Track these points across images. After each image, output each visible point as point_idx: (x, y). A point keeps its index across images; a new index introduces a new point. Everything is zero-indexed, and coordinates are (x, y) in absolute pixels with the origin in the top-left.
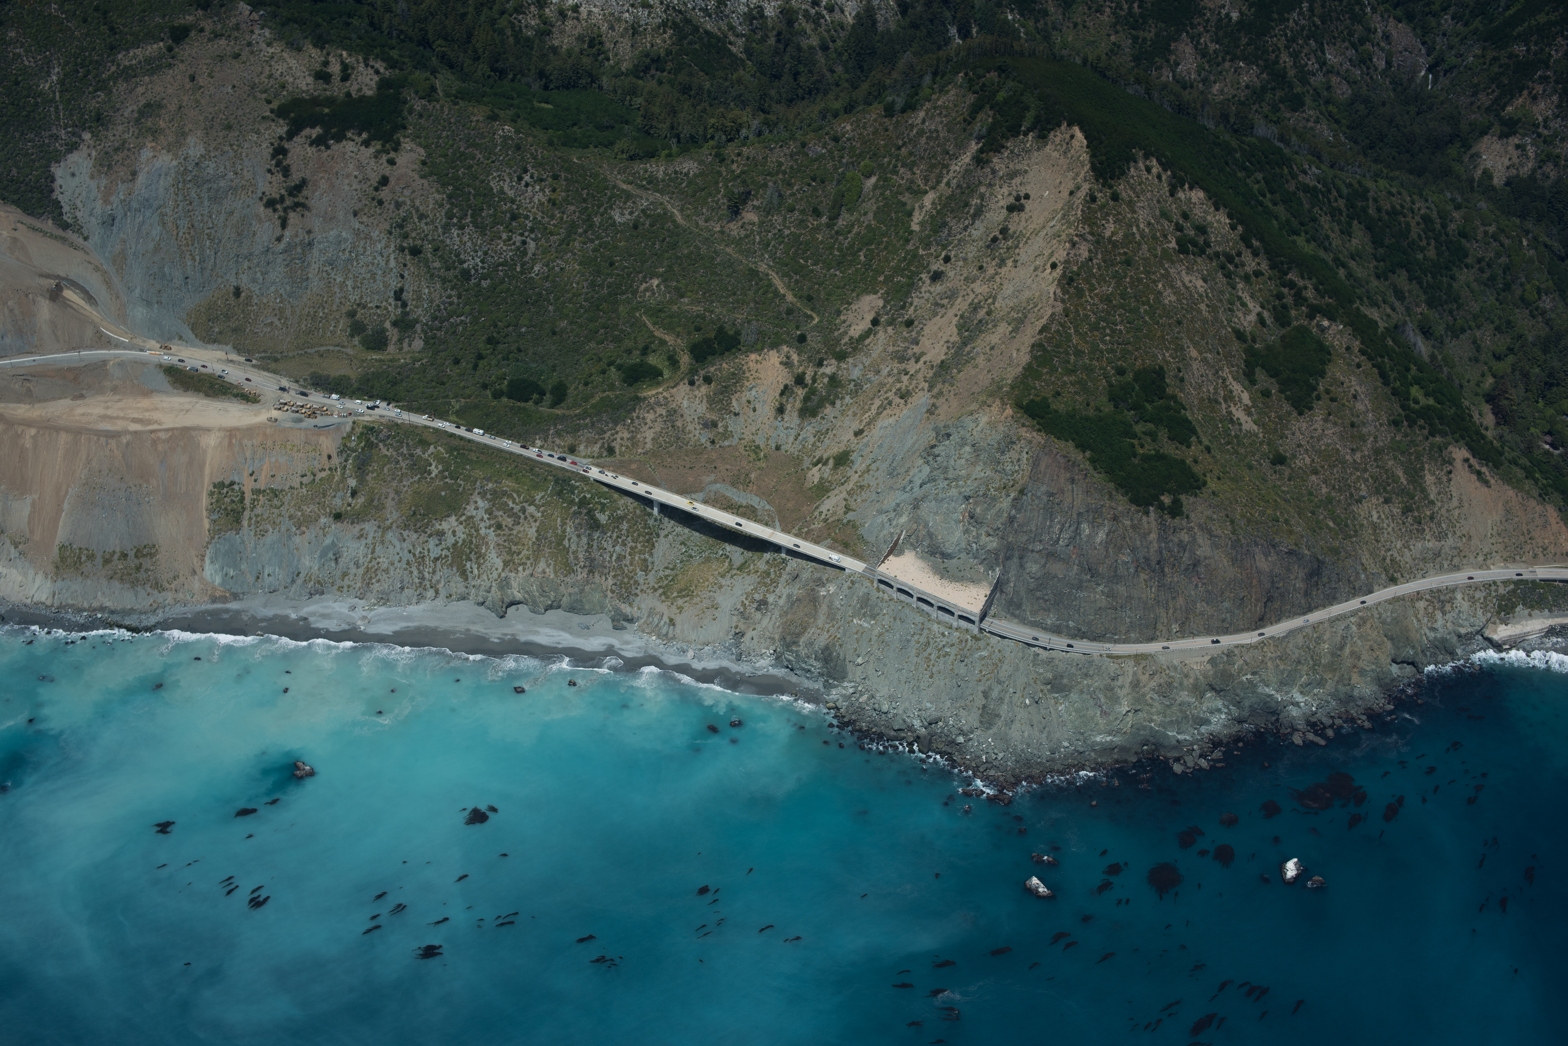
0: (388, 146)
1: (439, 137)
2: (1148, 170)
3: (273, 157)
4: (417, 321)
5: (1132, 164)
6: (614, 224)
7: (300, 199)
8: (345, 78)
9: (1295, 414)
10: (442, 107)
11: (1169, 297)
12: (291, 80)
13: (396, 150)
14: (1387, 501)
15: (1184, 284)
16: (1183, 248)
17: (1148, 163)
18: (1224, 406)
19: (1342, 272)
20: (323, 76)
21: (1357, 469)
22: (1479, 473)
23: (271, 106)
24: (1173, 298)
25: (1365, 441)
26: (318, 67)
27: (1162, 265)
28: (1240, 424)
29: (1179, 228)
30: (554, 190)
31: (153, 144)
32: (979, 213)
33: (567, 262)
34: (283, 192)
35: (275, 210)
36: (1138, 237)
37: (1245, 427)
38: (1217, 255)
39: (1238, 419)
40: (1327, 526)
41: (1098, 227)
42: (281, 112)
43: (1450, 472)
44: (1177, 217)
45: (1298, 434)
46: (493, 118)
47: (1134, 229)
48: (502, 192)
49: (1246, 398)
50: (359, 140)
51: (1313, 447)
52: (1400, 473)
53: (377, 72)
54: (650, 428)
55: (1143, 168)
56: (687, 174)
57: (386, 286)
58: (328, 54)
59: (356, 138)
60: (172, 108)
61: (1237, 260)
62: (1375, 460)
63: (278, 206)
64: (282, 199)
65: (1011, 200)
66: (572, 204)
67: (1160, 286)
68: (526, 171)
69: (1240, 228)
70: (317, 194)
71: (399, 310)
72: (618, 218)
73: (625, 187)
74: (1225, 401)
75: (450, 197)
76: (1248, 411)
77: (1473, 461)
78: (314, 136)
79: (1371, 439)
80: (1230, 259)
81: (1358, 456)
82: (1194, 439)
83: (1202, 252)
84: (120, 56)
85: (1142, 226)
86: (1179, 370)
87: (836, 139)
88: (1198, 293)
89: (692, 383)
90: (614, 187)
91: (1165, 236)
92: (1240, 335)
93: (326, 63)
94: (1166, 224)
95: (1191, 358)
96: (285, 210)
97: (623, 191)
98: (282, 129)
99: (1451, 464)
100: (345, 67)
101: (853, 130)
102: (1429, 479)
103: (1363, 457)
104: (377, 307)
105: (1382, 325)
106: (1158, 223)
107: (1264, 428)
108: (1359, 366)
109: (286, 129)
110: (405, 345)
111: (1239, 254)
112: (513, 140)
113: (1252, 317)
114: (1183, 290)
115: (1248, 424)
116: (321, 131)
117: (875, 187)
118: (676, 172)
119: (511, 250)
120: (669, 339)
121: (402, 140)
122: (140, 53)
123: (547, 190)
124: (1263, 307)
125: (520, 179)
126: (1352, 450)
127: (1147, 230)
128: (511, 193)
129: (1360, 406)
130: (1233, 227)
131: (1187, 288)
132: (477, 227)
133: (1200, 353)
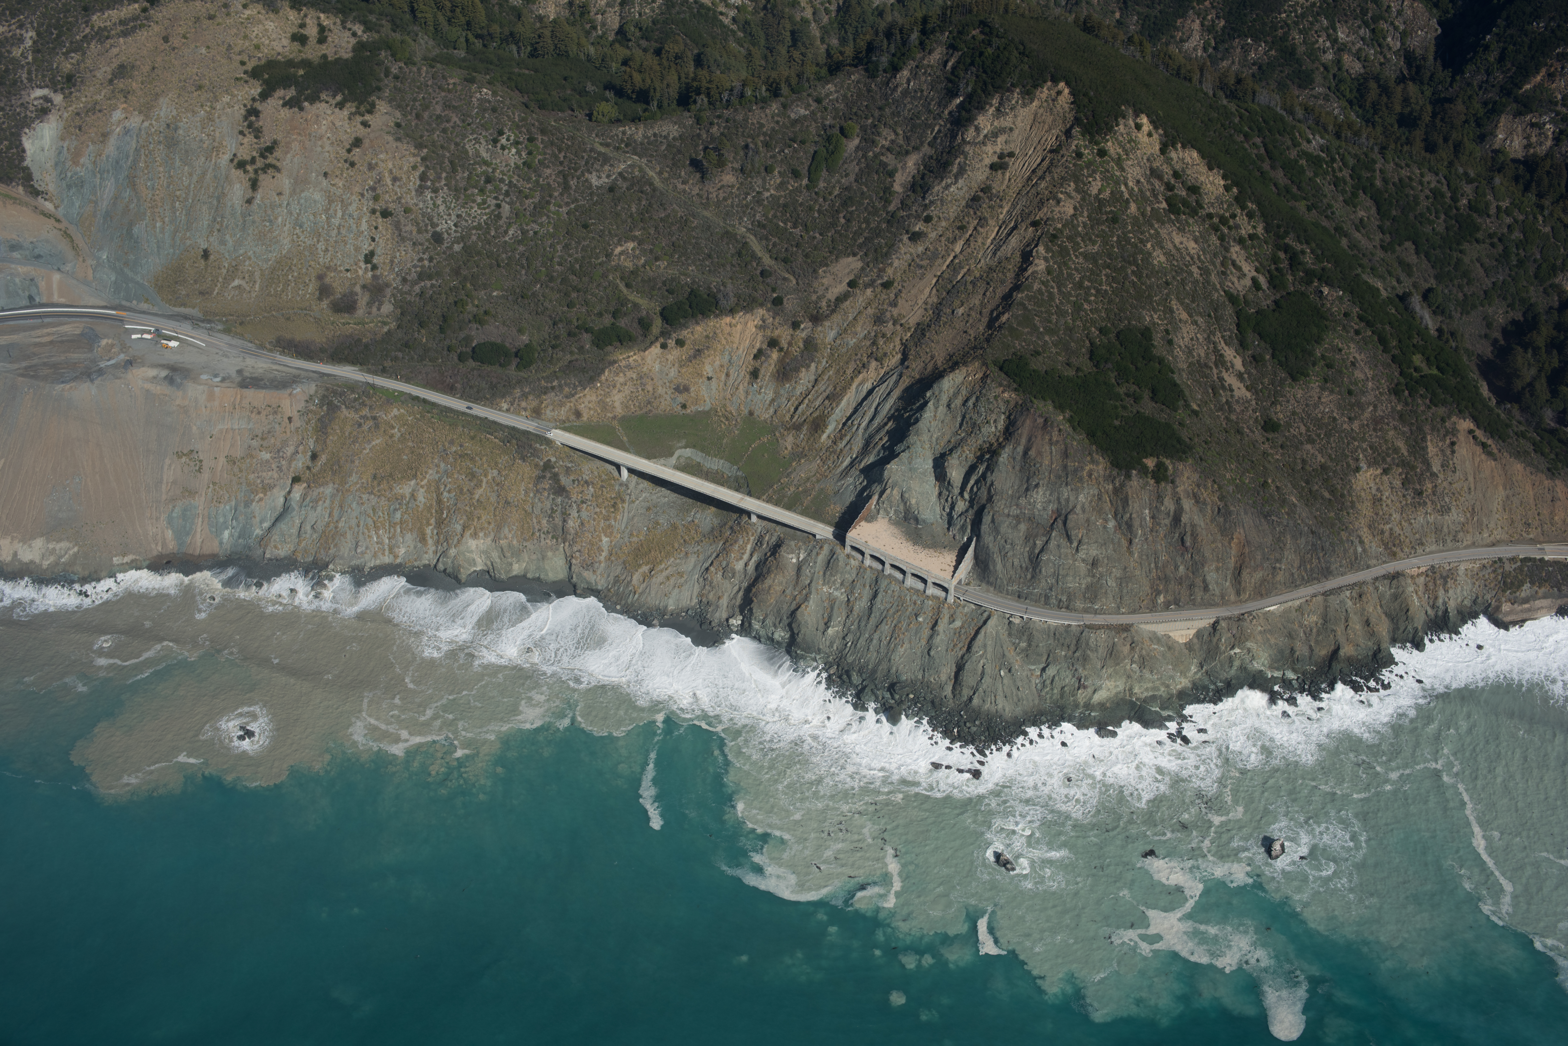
0: (362, 109)
1: (415, 100)
2: (1138, 127)
3: (246, 118)
4: (387, 285)
5: (1121, 121)
6: (590, 186)
7: (270, 160)
8: (322, 40)
9: (1289, 381)
10: (419, 69)
11: (1159, 258)
12: (267, 42)
13: (370, 112)
14: (1386, 472)
15: (1175, 246)
16: (1173, 208)
17: (1138, 121)
18: (1215, 371)
19: (1344, 242)
20: (300, 39)
21: (1354, 439)
22: (1484, 445)
23: (245, 68)
24: (1162, 259)
25: (1363, 410)
26: (295, 30)
27: (1152, 226)
28: (1232, 390)
29: (1169, 187)
30: (530, 153)
31: (125, 105)
32: (962, 171)
33: (541, 225)
34: (254, 154)
35: (245, 172)
36: (1126, 196)
37: (1236, 393)
38: (1210, 216)
39: (1230, 385)
40: (1323, 498)
41: (1085, 184)
42: (255, 73)
43: (1453, 444)
44: (1168, 176)
45: (1292, 401)
46: (471, 80)
47: (1123, 188)
48: (477, 154)
49: (1238, 363)
50: (334, 102)
51: (1309, 415)
52: (1401, 444)
53: (354, 34)
54: (619, 391)
55: (1133, 126)
56: (665, 137)
57: (357, 249)
58: (306, 16)
59: (330, 99)
60: (146, 69)
61: (1231, 222)
62: (1375, 430)
63: (249, 168)
64: (253, 161)
65: (995, 159)
66: (548, 167)
67: (1149, 245)
68: (501, 133)
69: (1235, 190)
70: (289, 156)
71: (370, 274)
72: (595, 181)
73: (603, 150)
74: (1217, 366)
75: (424, 159)
76: (1240, 376)
77: (1479, 433)
78: (287, 98)
79: (1371, 408)
80: (1223, 221)
81: (1356, 425)
82: (1181, 403)
83: (1194, 213)
84: (95, 17)
85: (1130, 184)
86: (1167, 331)
87: (818, 101)
88: (1189, 254)
89: (664, 346)
90: (592, 150)
91: (1155, 196)
92: (1232, 298)
93: (303, 26)
94: (1157, 183)
95: (1180, 320)
96: (256, 171)
97: (600, 153)
98: (255, 89)
99: (1454, 435)
100: (322, 29)
101: (836, 92)
102: (1432, 450)
103: (1362, 426)
104: (347, 270)
105: (1384, 294)
106: (1148, 182)
107: (1256, 393)
108: (1357, 332)
109: (259, 90)
110: (374, 310)
111: (1234, 216)
112: (489, 102)
113: (1248, 282)
114: (1174, 251)
115: (1241, 391)
116: (294, 93)
117: (858, 148)
118: (655, 135)
119: (486, 214)
120: (643, 302)
121: (377, 102)
122: (115, 14)
123: (523, 154)
124: (1257, 270)
125: (495, 141)
126: (1350, 419)
127: (1136, 189)
128: (485, 155)
129: (1358, 374)
130: (1227, 188)
131: (1178, 249)
132: (449, 189)
133: (1191, 316)
